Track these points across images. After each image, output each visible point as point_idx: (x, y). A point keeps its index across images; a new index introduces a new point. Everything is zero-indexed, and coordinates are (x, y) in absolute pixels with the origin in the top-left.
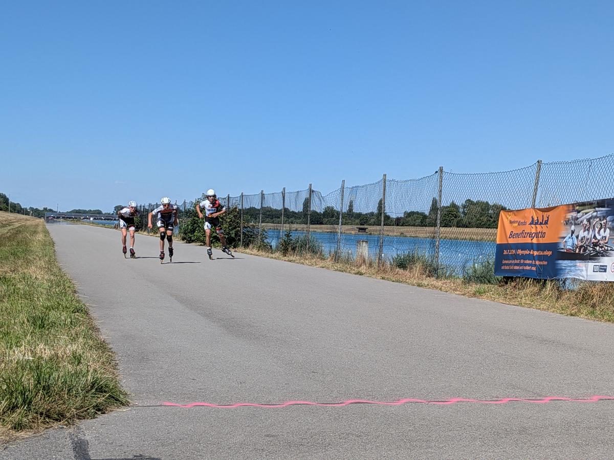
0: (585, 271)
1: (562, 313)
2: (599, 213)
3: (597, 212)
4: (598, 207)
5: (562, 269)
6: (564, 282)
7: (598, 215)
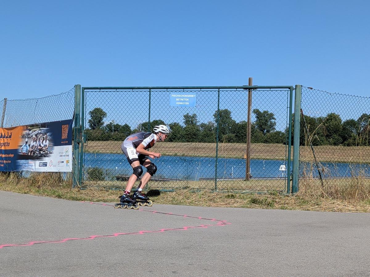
0: (34, 166)
1: (19, 193)
2: (42, 131)
3: (41, 130)
4: (42, 127)
5: (20, 165)
6: (21, 173)
7: (42, 132)
